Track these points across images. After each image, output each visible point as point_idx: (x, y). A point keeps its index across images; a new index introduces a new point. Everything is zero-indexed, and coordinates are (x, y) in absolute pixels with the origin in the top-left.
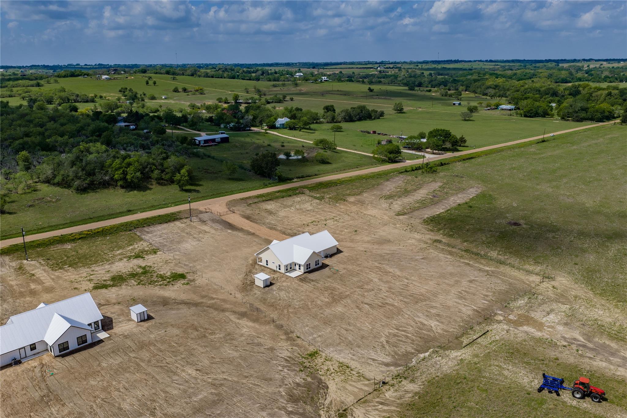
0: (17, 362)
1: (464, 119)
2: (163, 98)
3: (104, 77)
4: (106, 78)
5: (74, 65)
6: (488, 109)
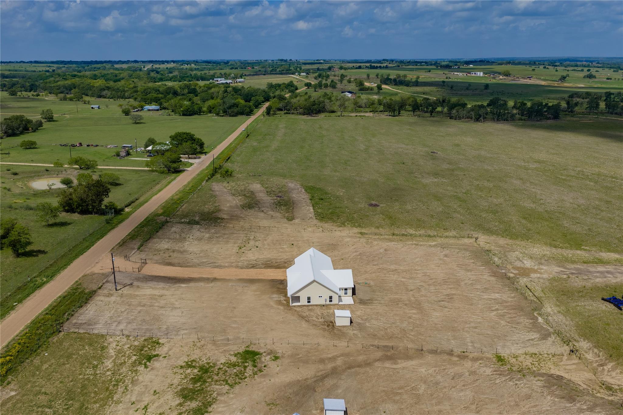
1: (134, 122)
6: (137, 111)
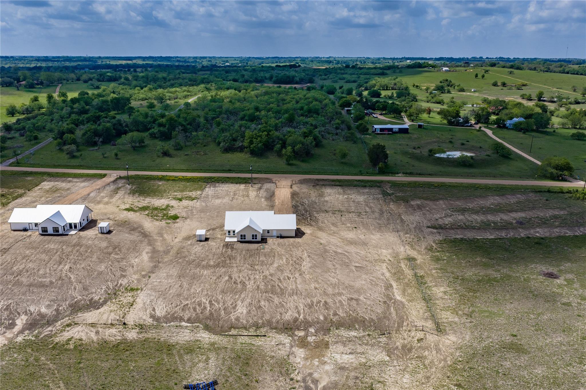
0: (25, 230)
2: (473, 90)
3: (445, 69)
4: (446, 70)
5: (477, 58)
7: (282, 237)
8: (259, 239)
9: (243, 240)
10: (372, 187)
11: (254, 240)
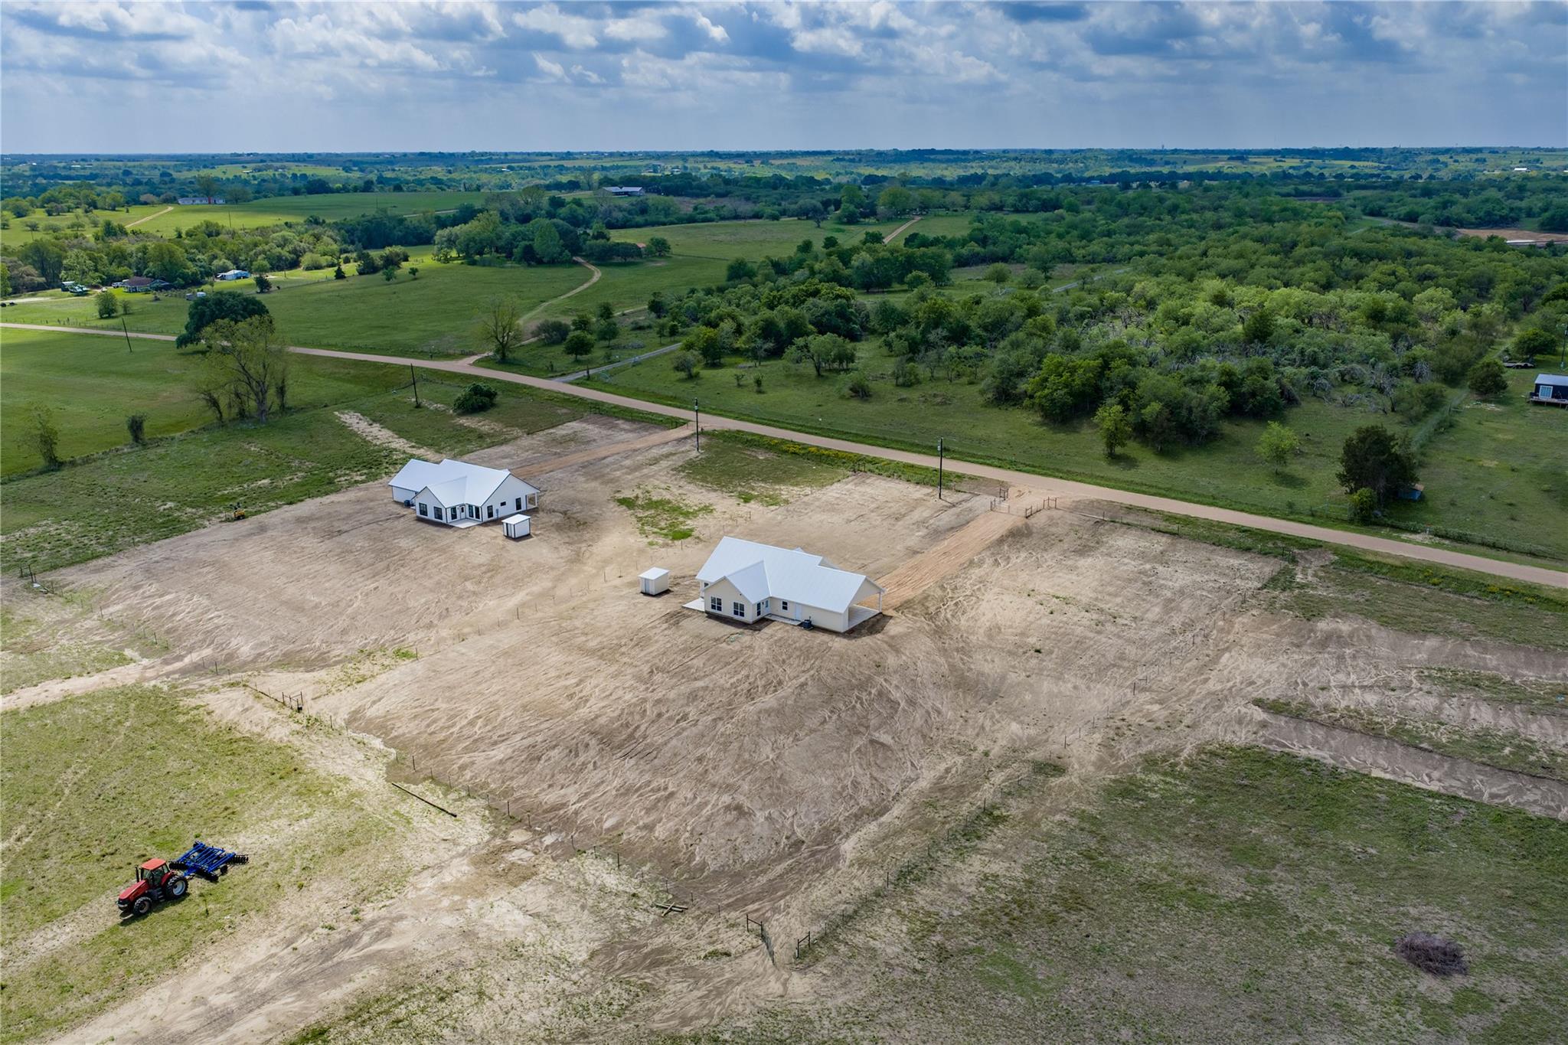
7: (808, 625)
8: (750, 616)
9: (716, 611)
10: (1265, 554)
11: (738, 617)
